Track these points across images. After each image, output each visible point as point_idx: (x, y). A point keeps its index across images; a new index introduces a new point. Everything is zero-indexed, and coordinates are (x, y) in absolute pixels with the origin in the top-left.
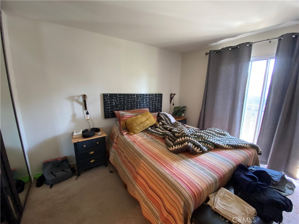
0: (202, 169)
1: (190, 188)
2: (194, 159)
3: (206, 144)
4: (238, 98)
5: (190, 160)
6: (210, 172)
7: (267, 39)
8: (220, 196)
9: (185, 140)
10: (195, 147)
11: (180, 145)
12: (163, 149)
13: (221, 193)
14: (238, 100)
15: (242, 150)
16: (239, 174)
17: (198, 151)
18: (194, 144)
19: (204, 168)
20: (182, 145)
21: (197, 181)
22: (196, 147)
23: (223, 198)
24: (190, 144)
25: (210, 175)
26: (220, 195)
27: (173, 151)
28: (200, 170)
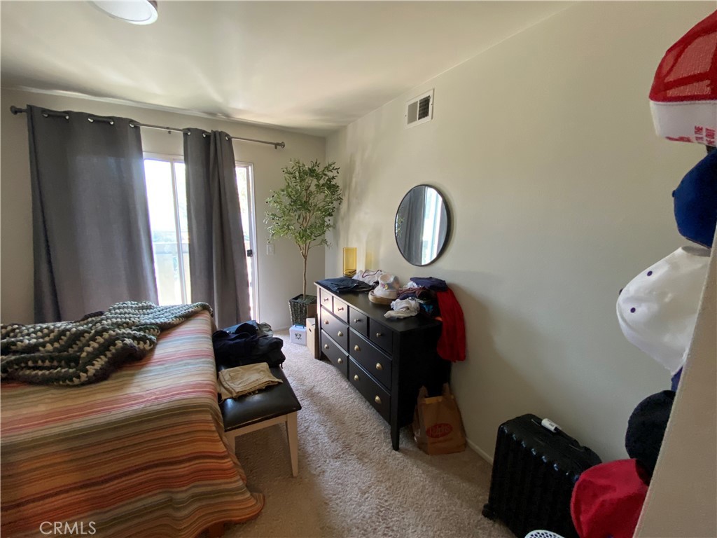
0: (185, 365)
1: (202, 391)
2: (152, 364)
3: (147, 331)
4: (138, 230)
5: (146, 369)
6: (198, 361)
7: (166, 126)
8: (228, 381)
9: (106, 340)
10: (139, 344)
11: (102, 357)
12: (50, 396)
13: (225, 377)
14: (138, 236)
15: (197, 316)
16: (224, 344)
17: (147, 347)
18: (134, 338)
19: (185, 362)
20: (106, 356)
21: (200, 379)
22: (141, 343)
23: (232, 378)
24: (128, 341)
25: (203, 362)
26: (226, 379)
27: (94, 378)
28: (184, 368)
